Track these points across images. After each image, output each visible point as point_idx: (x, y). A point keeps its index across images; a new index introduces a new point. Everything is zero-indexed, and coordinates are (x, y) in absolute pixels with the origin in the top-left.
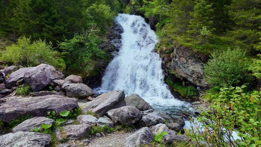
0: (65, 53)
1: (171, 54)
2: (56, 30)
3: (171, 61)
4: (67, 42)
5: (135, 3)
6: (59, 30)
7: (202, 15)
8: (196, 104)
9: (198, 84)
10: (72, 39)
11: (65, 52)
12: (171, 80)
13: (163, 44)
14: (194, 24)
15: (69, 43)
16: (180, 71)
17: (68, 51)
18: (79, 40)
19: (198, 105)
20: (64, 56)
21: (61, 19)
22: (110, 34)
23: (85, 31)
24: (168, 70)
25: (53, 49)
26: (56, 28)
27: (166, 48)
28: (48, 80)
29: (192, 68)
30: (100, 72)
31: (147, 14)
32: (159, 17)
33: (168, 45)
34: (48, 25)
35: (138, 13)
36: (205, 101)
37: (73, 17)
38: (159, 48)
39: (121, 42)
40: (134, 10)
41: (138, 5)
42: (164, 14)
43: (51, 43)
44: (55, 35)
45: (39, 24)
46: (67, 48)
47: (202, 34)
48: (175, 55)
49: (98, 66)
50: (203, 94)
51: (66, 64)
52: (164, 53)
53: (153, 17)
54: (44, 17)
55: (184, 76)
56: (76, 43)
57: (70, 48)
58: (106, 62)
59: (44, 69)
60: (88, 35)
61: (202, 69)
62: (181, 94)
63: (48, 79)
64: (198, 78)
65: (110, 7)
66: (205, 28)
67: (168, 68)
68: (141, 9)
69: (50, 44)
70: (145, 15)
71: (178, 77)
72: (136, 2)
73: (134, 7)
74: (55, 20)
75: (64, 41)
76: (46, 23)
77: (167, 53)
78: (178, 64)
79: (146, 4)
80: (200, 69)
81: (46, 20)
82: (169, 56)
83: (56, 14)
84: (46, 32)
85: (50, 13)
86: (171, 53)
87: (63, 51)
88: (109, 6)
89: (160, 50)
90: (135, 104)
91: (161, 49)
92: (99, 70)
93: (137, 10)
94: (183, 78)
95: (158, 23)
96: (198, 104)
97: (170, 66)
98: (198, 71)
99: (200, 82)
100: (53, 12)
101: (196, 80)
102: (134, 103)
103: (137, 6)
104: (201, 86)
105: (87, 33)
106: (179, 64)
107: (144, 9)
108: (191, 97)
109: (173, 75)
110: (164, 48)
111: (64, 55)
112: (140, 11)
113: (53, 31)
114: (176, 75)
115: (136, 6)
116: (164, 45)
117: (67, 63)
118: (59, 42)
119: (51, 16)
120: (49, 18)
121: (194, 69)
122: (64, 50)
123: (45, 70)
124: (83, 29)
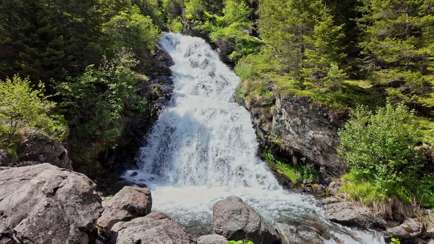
0: (68, 103)
1: (272, 108)
2: (48, 56)
3: (271, 119)
4: (72, 82)
5: (191, 16)
6: (55, 58)
7: (328, 43)
8: (329, 203)
9: (322, 163)
10: (82, 75)
11: (67, 101)
12: (272, 154)
13: (254, 90)
14: (315, 58)
15: (77, 85)
16: (288, 139)
17: (73, 99)
18: (96, 79)
19: (334, 205)
20: (65, 110)
21: (59, 35)
22: (150, 67)
23: (109, 62)
24: (266, 136)
25: (46, 98)
26: (47, 53)
27: (261, 97)
28: (72, 232)
29: (311, 135)
30: (137, 138)
31: (213, 37)
32: (234, 43)
33: (265, 91)
34: (30, 46)
35: (196, 34)
36: (345, 197)
37: (83, 34)
38: (246, 95)
39: (172, 82)
40: (190, 28)
41: (197, 20)
42: (242, 37)
43: (41, 85)
44: (45, 68)
45: (10, 44)
46: (72, 94)
47: (331, 75)
48: (278, 109)
49: (132, 128)
50: (336, 181)
51: (70, 126)
52: (259, 106)
53: (225, 42)
54: (21, 31)
55: (296, 147)
56: (91, 83)
57: (79, 93)
58: (146, 119)
59: (56, 189)
60: (115, 69)
61: (330, 136)
62: (292, 179)
63: (72, 227)
64: (321, 152)
65: (151, 20)
66: (334, 66)
67: (265, 133)
68: (203, 26)
69: (41, 88)
70: (210, 37)
71: (285, 150)
72: (193, 15)
73: (190, 23)
74: (46, 38)
75: (66, 81)
76: (26, 43)
77: (264, 106)
78: (285, 126)
79: (210, 19)
80: (326, 136)
81: (26, 35)
82: (268, 112)
83: (49, 25)
84: (26, 60)
85: (35, 24)
86: (271, 105)
87: (63, 101)
88: (151, 18)
89: (250, 100)
90: (240, 222)
91: (253, 99)
92: (133, 134)
93: (197, 28)
94: (294, 151)
95: (234, 52)
96: (333, 202)
97: (270, 128)
98: (323, 140)
99: (326, 158)
100: (42, 21)
101: (318, 155)
102: (237, 220)
103: (197, 22)
104: (327, 165)
105: (113, 65)
106: (287, 127)
107: (208, 28)
108: (310, 186)
109: (276, 145)
110: (258, 97)
111: (65, 108)
112: (201, 30)
113: (41, 58)
114: (283, 146)
115: (194, 21)
116: (256, 92)
117: (72, 122)
118: (56, 81)
119: (37, 29)
120: (34, 32)
121: (316, 136)
122: (64, 97)
123: (60, 195)
124: (105, 57)
